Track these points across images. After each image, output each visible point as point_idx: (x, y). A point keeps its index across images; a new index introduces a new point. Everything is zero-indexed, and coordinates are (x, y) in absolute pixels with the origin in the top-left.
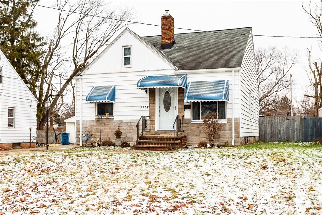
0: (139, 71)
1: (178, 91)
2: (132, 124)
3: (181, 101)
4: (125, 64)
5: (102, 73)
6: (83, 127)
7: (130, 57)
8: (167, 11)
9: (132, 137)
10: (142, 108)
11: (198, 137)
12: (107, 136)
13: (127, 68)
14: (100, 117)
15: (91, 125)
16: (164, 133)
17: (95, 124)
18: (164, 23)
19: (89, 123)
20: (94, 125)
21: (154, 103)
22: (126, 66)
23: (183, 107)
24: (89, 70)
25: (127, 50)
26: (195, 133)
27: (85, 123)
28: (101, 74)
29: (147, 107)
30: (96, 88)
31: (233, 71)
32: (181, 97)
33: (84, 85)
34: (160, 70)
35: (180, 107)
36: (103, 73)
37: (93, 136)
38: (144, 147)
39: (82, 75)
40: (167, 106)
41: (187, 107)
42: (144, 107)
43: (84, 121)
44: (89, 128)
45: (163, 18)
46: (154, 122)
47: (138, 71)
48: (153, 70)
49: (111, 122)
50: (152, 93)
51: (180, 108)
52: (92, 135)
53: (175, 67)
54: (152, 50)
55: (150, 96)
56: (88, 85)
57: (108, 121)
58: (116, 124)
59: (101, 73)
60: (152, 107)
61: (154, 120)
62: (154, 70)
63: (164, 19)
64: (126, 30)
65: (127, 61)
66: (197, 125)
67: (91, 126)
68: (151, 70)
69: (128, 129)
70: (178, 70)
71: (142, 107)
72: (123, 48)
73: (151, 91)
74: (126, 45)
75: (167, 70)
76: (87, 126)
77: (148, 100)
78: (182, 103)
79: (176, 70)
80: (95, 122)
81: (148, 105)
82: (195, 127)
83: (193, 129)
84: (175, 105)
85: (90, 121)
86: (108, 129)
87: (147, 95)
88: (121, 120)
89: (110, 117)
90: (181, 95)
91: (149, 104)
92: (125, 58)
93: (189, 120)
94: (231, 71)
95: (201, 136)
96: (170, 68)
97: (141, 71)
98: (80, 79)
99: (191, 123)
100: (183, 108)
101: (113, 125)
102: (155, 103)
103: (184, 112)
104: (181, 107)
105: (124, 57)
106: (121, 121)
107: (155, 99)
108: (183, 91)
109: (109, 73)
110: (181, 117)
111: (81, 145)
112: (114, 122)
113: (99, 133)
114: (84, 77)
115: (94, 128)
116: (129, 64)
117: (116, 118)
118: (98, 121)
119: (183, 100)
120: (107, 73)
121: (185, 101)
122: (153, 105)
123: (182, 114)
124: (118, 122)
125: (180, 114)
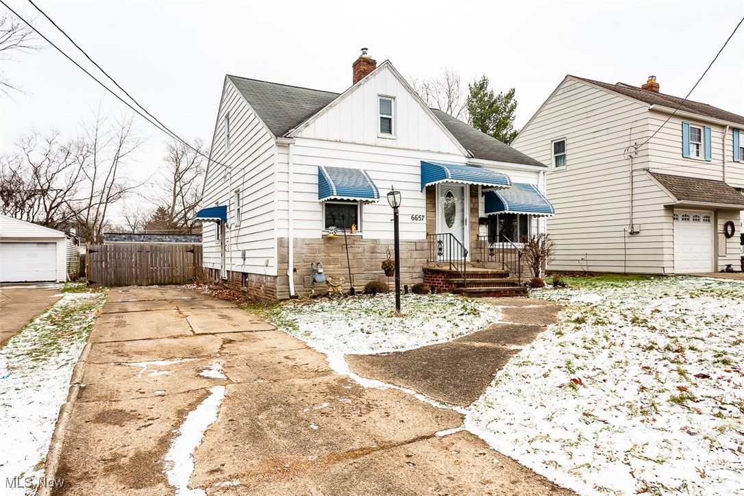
1: (471, 193)
3: (474, 210)
4: (382, 131)
5: (338, 140)
6: (295, 252)
7: (391, 119)
8: (365, 51)
10: (414, 218)
12: (347, 271)
13: (386, 140)
14: (333, 232)
15: (313, 249)
17: (322, 246)
19: (309, 243)
20: (319, 249)
21: (433, 212)
22: (384, 135)
23: (477, 221)
25: (386, 103)
27: (300, 243)
28: (336, 142)
29: (422, 218)
31: (542, 172)
32: (474, 203)
33: (298, 160)
36: (340, 142)
39: (292, 136)
41: (482, 221)
42: (417, 217)
43: (297, 239)
44: (309, 255)
46: (434, 244)
48: (433, 152)
49: (356, 243)
50: (430, 192)
51: (473, 223)
53: (465, 152)
55: (427, 198)
56: (306, 161)
58: (365, 246)
59: (334, 139)
60: (430, 218)
61: (434, 241)
65: (387, 125)
67: (313, 251)
68: (428, 151)
70: (473, 157)
71: (414, 216)
72: (379, 98)
73: (428, 190)
74: (384, 94)
75: (455, 155)
76: (305, 251)
77: (423, 203)
78: (475, 214)
79: (469, 157)
80: (322, 241)
81: (424, 214)
84: (465, 217)
85: (311, 239)
87: (423, 196)
89: (356, 233)
90: (474, 200)
91: (427, 211)
92: (381, 118)
93: (484, 243)
94: (538, 172)
96: (460, 153)
98: (291, 146)
99: (487, 247)
100: (477, 223)
101: (360, 250)
102: (435, 211)
103: (479, 229)
104: (474, 221)
105: (379, 116)
106: (375, 241)
107: (435, 204)
108: (477, 194)
109: (352, 143)
110: (475, 238)
111: (293, 293)
112: (362, 243)
113: (332, 266)
114: (298, 142)
115: (319, 255)
116: (390, 132)
117: (366, 236)
118: (328, 239)
119: (477, 210)
120: (348, 141)
121: (480, 211)
122: (431, 214)
123: (476, 232)
124: (370, 244)
125: (472, 231)
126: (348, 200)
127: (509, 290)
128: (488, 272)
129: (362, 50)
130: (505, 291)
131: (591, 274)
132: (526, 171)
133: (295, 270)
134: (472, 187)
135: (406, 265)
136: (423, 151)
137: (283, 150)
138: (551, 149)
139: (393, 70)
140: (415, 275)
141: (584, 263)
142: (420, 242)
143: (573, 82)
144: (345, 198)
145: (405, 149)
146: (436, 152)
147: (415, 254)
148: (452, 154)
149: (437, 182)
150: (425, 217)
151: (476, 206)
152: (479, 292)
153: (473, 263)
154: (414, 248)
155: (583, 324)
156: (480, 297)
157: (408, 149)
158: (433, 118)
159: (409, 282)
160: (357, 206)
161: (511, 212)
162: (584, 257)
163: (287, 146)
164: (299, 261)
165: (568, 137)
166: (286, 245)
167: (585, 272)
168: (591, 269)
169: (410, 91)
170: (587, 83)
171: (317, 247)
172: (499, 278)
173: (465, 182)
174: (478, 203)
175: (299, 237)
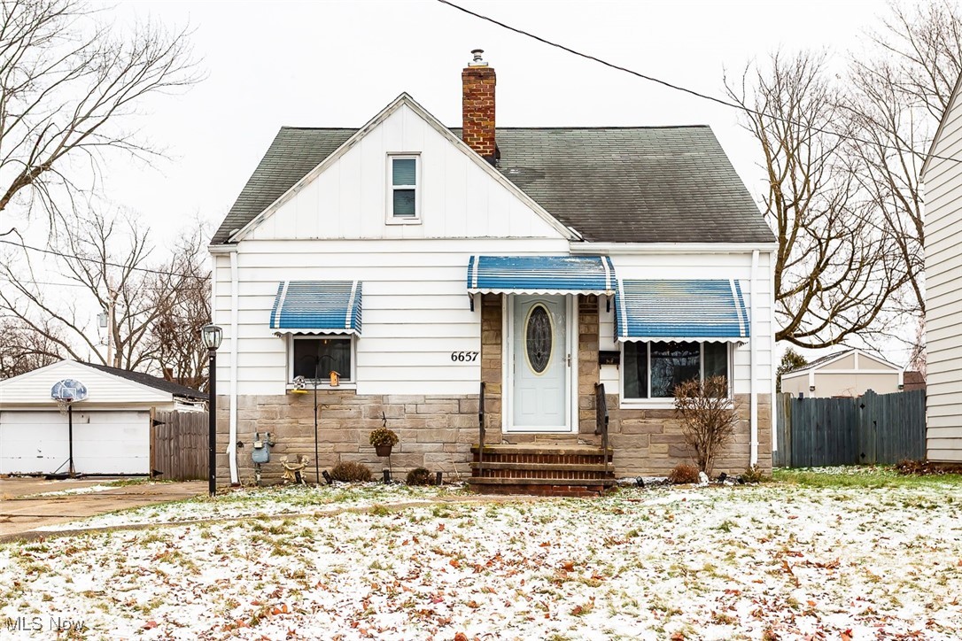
0: (447, 236)
1: (580, 306)
2: (422, 408)
3: (588, 338)
4: (396, 213)
5: (314, 237)
6: (240, 417)
7: (414, 190)
8: (478, 54)
9: (419, 452)
10: (458, 357)
11: (642, 452)
12: (329, 447)
13: (404, 227)
14: (309, 385)
15: (272, 412)
16: (532, 438)
17: (286, 408)
18: (471, 90)
19: (265, 403)
20: (281, 412)
21: (496, 344)
22: (400, 219)
23: (595, 357)
24: (263, 224)
25: (404, 166)
26: (634, 439)
27: (249, 403)
28: (311, 240)
29: (473, 356)
30: (295, 287)
31: (756, 254)
32: (588, 325)
33: (246, 275)
34: (518, 238)
35: (586, 357)
36: (317, 239)
37: (279, 447)
38: (510, 482)
39: (238, 240)
40: (539, 355)
41: (607, 358)
42: (464, 355)
43: (244, 396)
44: (264, 421)
45: (470, 75)
46: (497, 403)
47: (442, 236)
48: (496, 238)
49: (344, 402)
50: (490, 309)
51: (586, 361)
52: (272, 446)
53: (570, 232)
54: (493, 174)
55: (484, 320)
56: (261, 275)
57: (332, 399)
58: (362, 407)
59: (308, 237)
60: (490, 357)
61: (498, 396)
62: (499, 236)
63: (473, 78)
64: (403, 101)
65: (405, 201)
66: (639, 415)
67: (271, 415)
68: (487, 238)
69: (408, 425)
70: (582, 241)
71: (457, 355)
72: (391, 158)
73: (486, 304)
74: (400, 150)
75: (544, 238)
76: (257, 415)
77: (476, 330)
78: (591, 345)
79: (572, 240)
80: (286, 400)
81: (480, 350)
82: (633, 422)
83: (628, 427)
84: (568, 352)
85: (268, 396)
86: (335, 425)
87: (476, 317)
88: (381, 397)
89: (344, 386)
90: (588, 319)
91: (482, 344)
92: (395, 190)
93: (615, 398)
94: (751, 254)
95: (652, 448)
96: (552, 233)
97: (453, 239)
98: (233, 255)
99: (622, 407)
100: (594, 361)
101: (352, 413)
102: (501, 344)
103: (598, 373)
104: (588, 358)
105: (392, 187)
106: (380, 399)
107: (500, 331)
108: (596, 306)
109: (339, 240)
110: (590, 390)
111: (234, 480)
112: (355, 402)
113: (301, 439)
114: (242, 247)
115: (281, 421)
116: (413, 213)
117: (362, 389)
118: (297, 397)
119: (595, 337)
120: (332, 237)
121: (601, 340)
122: (494, 349)
123: (592, 380)
124: (369, 404)
125: (584, 378)
129: (474, 52)
132: (717, 254)
133: (240, 445)
135: (439, 439)
136: (475, 239)
137: (222, 263)
139: (417, 108)
140: (457, 457)
142: (467, 398)
145: (439, 239)
146: (502, 238)
147: (457, 420)
148: (538, 238)
149: (507, 291)
150: (479, 357)
151: (592, 330)
153: (587, 437)
154: (455, 409)
157: (445, 239)
159: (445, 468)
160: (349, 341)
161: (634, 340)
163: (226, 256)
164: (248, 430)
166: (227, 406)
171: (278, 408)
174: (598, 325)
175: (247, 394)
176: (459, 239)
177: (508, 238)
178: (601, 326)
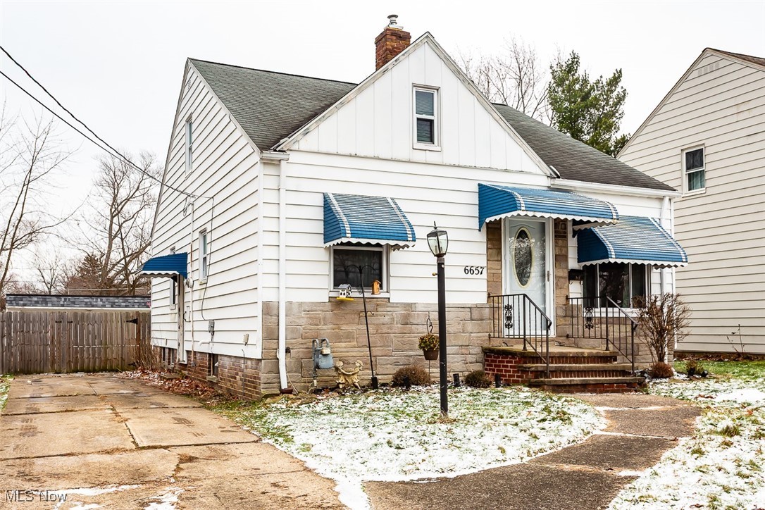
0: (462, 164)
1: (555, 232)
3: (561, 258)
4: (419, 139)
5: (353, 154)
6: (288, 323)
7: (433, 121)
8: (394, 18)
10: (469, 270)
13: (426, 153)
14: (344, 292)
15: (316, 318)
17: (329, 315)
19: (310, 310)
20: (324, 318)
21: (497, 261)
22: (423, 145)
23: (566, 275)
24: (310, 136)
25: (425, 97)
27: (295, 309)
28: (351, 156)
29: (480, 270)
31: (667, 199)
32: (561, 248)
34: (513, 172)
35: (559, 274)
36: (356, 156)
39: (285, 149)
40: (523, 271)
41: (573, 275)
42: (474, 269)
43: (291, 303)
44: (309, 327)
45: (392, 35)
47: (457, 164)
48: (497, 170)
49: (379, 309)
50: (492, 230)
51: (559, 277)
53: (549, 169)
54: (494, 115)
55: (489, 240)
56: (305, 185)
57: (369, 306)
58: (395, 314)
59: (348, 153)
60: (493, 271)
61: (498, 305)
62: (499, 168)
64: (426, 40)
65: (426, 131)
67: (315, 322)
68: (490, 169)
70: (558, 177)
71: (469, 268)
72: (415, 89)
74: (422, 83)
75: (530, 173)
76: (303, 321)
77: (482, 248)
78: (563, 265)
79: (552, 177)
80: (329, 307)
81: (484, 264)
84: (547, 269)
85: (313, 303)
86: (372, 331)
87: (482, 237)
88: (410, 305)
89: (379, 294)
90: (560, 242)
91: (488, 260)
92: (418, 119)
93: (579, 308)
94: (661, 199)
96: (536, 170)
97: (465, 167)
98: (283, 163)
100: (565, 278)
101: (387, 319)
102: (501, 261)
103: (568, 286)
104: (561, 275)
105: (415, 116)
106: (410, 306)
107: (501, 248)
108: (566, 233)
109: (374, 158)
110: (563, 300)
111: (284, 386)
112: (388, 309)
113: (343, 345)
114: (293, 157)
115: (324, 327)
116: (432, 140)
117: (395, 298)
118: (338, 304)
119: (566, 257)
120: (368, 156)
121: (570, 260)
122: (495, 265)
123: (564, 292)
124: (401, 311)
125: (558, 291)
126: (368, 245)
127: (618, 382)
128: (583, 353)
129: (390, 17)
130: (611, 384)
131: (749, 357)
132: (641, 197)
133: (288, 350)
134: (557, 222)
135: (456, 342)
136: (482, 168)
137: (271, 170)
138: (681, 162)
139: (436, 47)
140: (470, 358)
141: (736, 340)
142: (478, 307)
143: (714, 59)
144: (364, 241)
145: (454, 166)
146: (501, 171)
147: (470, 326)
148: (527, 173)
149: (503, 216)
150: (485, 271)
151: (563, 252)
152: (570, 386)
153: (561, 340)
154: (468, 317)
155: (736, 438)
156: (571, 392)
157: (459, 166)
158: (498, 118)
159: (460, 368)
160: (381, 253)
161: (619, 261)
162: (735, 330)
163: (276, 164)
164: (295, 336)
165: (707, 143)
166: (275, 312)
167: (739, 354)
168: (747, 349)
169: (462, 78)
170: (736, 60)
171: (321, 315)
172: (601, 362)
173: (547, 215)
174: (567, 247)
175: (294, 301)
176: (470, 167)
177: (506, 170)
178: (569, 248)
